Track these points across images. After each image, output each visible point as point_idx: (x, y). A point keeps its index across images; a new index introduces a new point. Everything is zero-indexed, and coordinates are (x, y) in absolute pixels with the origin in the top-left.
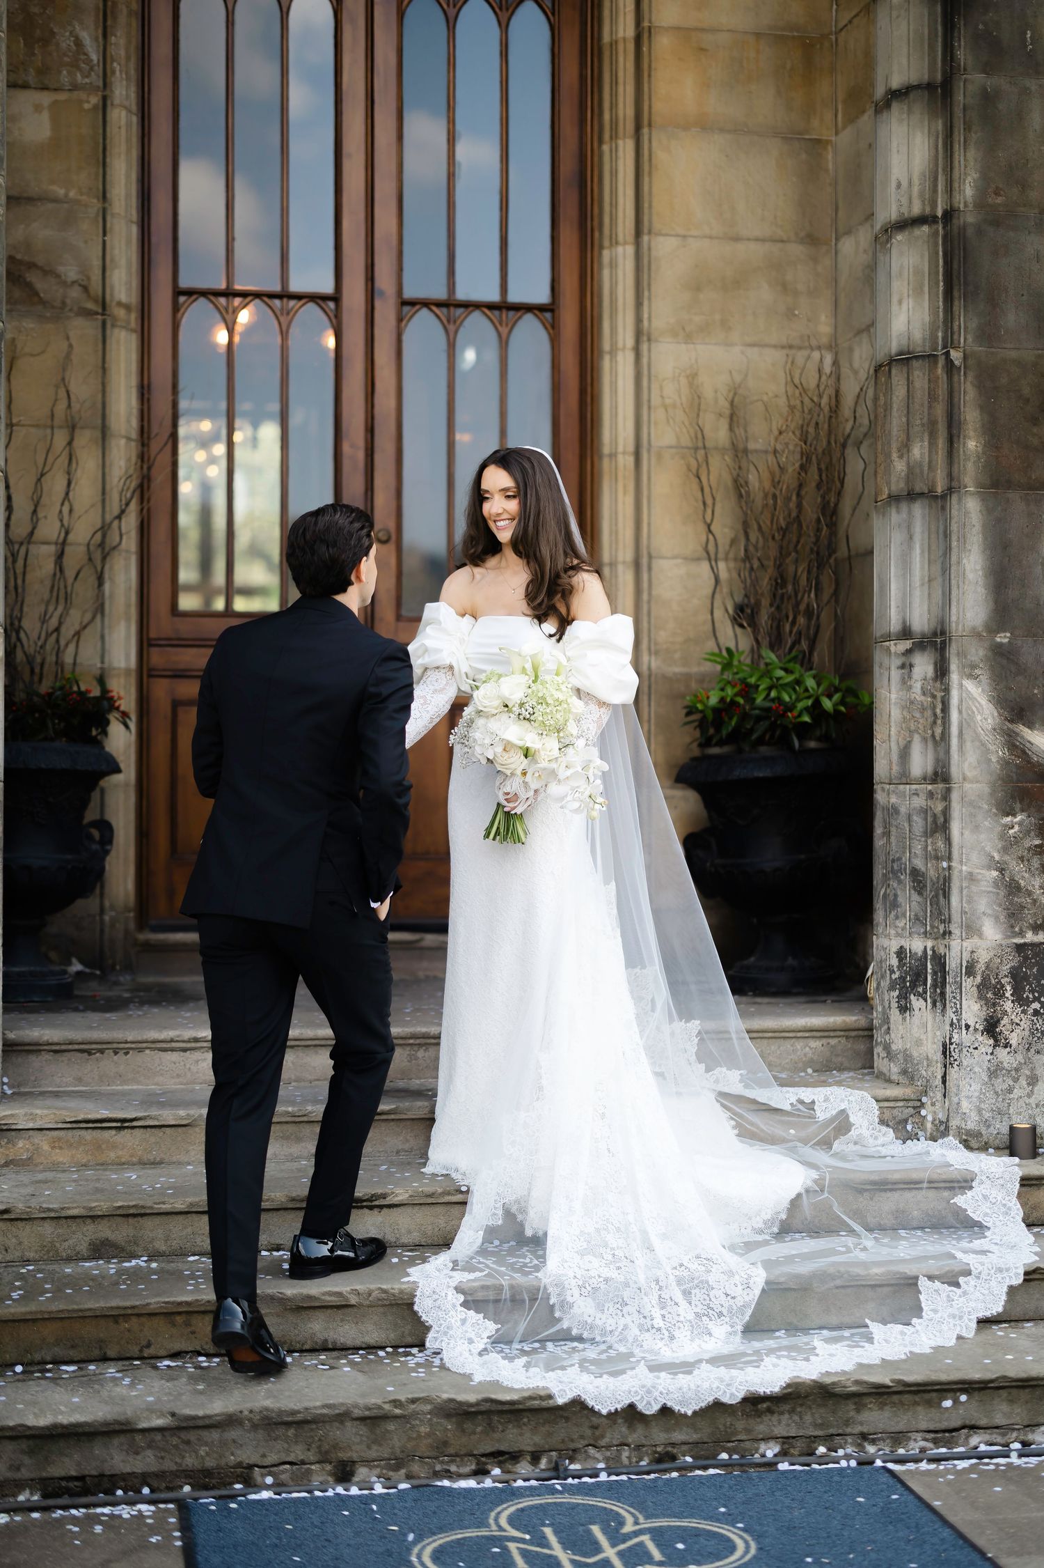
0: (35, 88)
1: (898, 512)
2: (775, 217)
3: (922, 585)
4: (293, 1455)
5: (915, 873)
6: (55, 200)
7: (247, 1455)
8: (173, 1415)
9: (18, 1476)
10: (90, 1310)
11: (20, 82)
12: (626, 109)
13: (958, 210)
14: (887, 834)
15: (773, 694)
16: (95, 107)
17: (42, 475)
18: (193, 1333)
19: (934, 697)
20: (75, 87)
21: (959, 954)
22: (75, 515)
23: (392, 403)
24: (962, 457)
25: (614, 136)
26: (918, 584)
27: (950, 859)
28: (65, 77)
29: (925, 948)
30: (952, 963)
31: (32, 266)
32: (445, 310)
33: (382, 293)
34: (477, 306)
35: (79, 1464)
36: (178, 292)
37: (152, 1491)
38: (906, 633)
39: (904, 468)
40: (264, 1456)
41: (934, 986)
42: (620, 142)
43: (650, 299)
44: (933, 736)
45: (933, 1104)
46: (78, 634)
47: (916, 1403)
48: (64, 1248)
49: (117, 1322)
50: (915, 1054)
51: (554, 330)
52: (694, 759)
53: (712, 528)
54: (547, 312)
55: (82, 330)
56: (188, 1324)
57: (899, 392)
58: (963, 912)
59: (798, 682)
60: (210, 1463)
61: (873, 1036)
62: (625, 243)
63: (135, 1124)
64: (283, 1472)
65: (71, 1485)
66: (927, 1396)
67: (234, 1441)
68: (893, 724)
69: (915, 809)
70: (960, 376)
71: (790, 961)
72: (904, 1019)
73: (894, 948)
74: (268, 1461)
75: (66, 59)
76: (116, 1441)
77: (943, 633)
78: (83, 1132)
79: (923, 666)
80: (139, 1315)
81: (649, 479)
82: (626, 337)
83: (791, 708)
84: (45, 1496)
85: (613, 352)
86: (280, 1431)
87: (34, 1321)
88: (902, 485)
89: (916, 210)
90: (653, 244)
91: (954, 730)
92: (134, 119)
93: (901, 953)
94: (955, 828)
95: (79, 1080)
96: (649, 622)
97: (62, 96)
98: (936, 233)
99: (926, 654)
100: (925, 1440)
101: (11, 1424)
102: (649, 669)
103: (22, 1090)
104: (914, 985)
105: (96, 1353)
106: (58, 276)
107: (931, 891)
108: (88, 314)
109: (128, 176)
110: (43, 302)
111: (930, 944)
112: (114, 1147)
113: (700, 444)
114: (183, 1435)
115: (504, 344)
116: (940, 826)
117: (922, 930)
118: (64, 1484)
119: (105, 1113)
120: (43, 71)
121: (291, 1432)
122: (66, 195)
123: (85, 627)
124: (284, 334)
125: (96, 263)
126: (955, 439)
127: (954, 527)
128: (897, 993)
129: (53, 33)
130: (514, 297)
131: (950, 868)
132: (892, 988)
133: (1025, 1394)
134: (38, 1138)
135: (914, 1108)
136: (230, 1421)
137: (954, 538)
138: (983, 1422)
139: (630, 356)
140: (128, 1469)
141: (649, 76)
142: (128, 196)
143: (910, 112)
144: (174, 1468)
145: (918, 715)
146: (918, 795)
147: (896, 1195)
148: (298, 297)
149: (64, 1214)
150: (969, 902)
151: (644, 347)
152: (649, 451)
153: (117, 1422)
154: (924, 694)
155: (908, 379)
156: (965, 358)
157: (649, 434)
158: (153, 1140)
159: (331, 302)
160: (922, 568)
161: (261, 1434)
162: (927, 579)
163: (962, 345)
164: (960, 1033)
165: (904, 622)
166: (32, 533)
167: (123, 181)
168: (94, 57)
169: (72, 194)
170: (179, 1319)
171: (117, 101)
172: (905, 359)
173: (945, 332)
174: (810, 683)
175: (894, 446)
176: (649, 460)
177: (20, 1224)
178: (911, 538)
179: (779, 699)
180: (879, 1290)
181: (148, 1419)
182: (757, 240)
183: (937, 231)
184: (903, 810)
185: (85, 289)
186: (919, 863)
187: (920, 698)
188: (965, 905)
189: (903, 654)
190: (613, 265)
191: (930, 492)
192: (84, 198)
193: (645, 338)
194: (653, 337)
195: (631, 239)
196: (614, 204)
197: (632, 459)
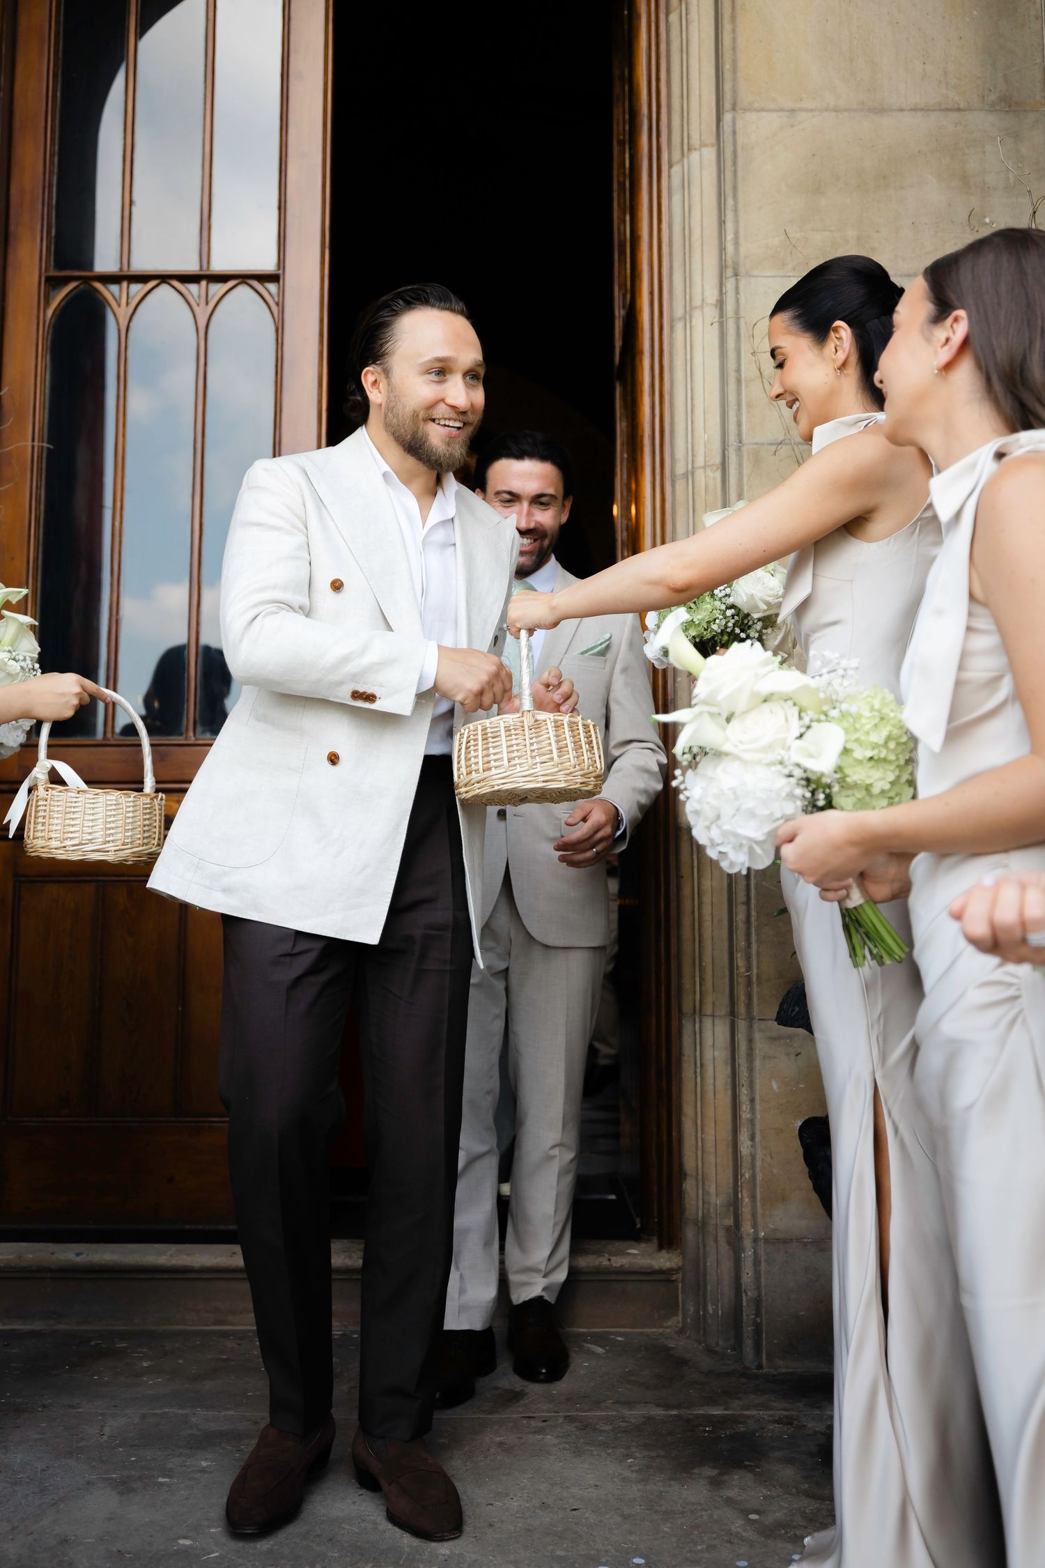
2: (946, 73)
36: (49, 279)
43: (736, 210)
82: (705, 286)
90: (739, 125)
124: (202, 334)
139: (712, 314)
148: (224, 278)
151: (729, 288)
152: (739, 449)
157: (739, 424)
159: (268, 283)
176: (740, 465)
182: (914, 109)
193: (729, 272)
194: (742, 270)
195: (713, 139)
196: (686, 95)
197: (718, 474)
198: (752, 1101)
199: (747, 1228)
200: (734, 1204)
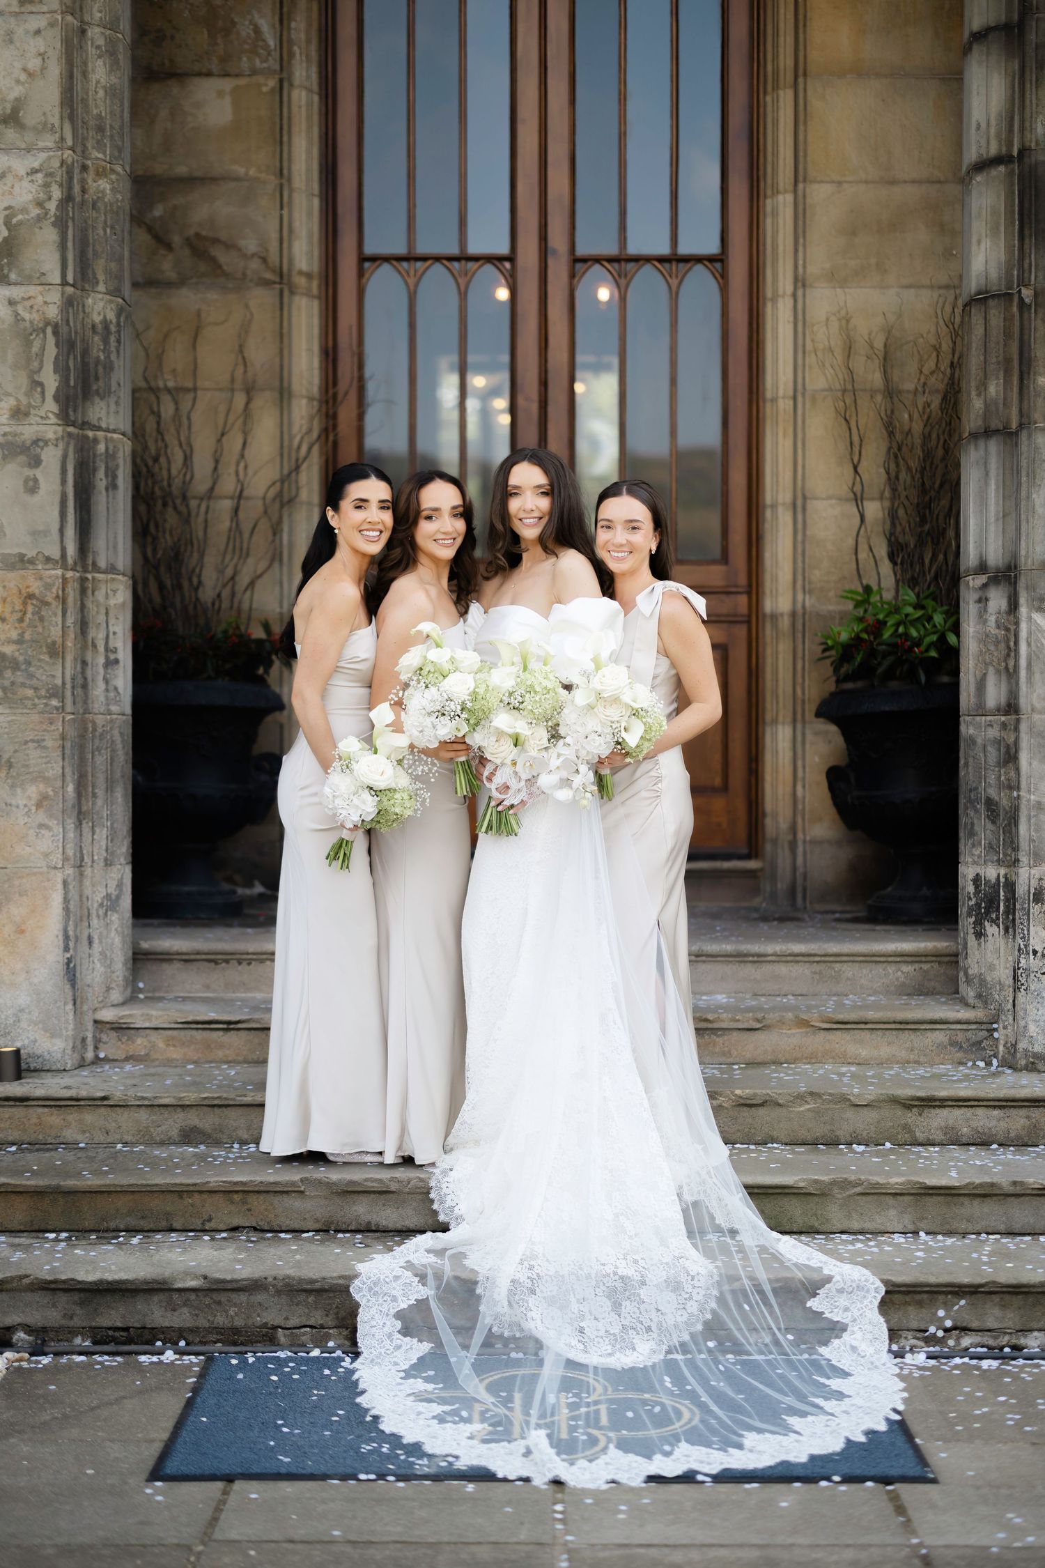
0: (219, 76)
1: (976, 449)
2: (933, 158)
3: (997, 520)
4: (313, 1319)
5: (989, 802)
6: (237, 179)
7: (272, 1317)
8: (205, 1278)
9: (71, 1324)
10: (157, 1185)
11: (204, 70)
12: (786, 60)
13: (1030, 149)
14: (966, 764)
15: (901, 630)
16: (273, 90)
17: (223, 435)
18: (249, 1210)
19: (1007, 630)
20: (254, 72)
21: (1027, 881)
22: (250, 472)
23: (564, 357)
24: (1032, 393)
25: (776, 87)
26: (993, 519)
27: (1018, 789)
28: (245, 63)
29: (999, 875)
30: (1021, 890)
31: (216, 241)
32: (616, 265)
33: (555, 252)
34: (648, 259)
35: (124, 1317)
36: (363, 259)
37: (187, 1344)
38: (982, 568)
39: (982, 406)
40: (287, 1319)
41: (1007, 912)
42: (781, 93)
43: (804, 246)
44: (1007, 668)
45: (1005, 1028)
46: (252, 584)
47: (906, 1303)
48: (158, 1133)
49: (181, 1198)
50: (989, 979)
51: (723, 279)
52: (832, 694)
53: (859, 470)
54: (717, 262)
55: (261, 299)
56: (244, 1202)
57: (978, 331)
58: (1031, 840)
59: (930, 619)
60: (239, 1322)
61: (957, 962)
62: (786, 191)
63: (240, 1026)
64: (304, 1334)
65: (117, 1334)
66: (918, 1297)
67: (260, 1304)
68: (971, 657)
69: (989, 740)
70: (1030, 313)
71: (925, 891)
72: (979, 944)
73: (971, 876)
74: (290, 1324)
75: (246, 47)
76: (156, 1298)
77: (1015, 567)
78: (194, 1032)
79: (997, 600)
80: (200, 1192)
81: (804, 422)
82: (786, 284)
83: (918, 643)
84: (95, 1343)
85: (774, 300)
86: (302, 1297)
87: (109, 1192)
88: (980, 422)
89: (993, 150)
90: (808, 190)
91: (1023, 662)
92: (316, 98)
93: (977, 880)
94: (1024, 758)
95: (207, 987)
96: (804, 562)
97: (242, 82)
98: (1011, 173)
99: (1000, 588)
100: (915, 1338)
101: (63, 1277)
102: (804, 607)
103: (157, 995)
104: (988, 912)
105: (164, 1224)
106: (239, 250)
107: (1004, 820)
108: (267, 283)
109: (309, 151)
110: (226, 275)
111: (1002, 871)
112: (222, 1046)
113: (849, 387)
114: (215, 1296)
115: (674, 297)
116: (1010, 757)
117: (996, 858)
118: (111, 1333)
119: (213, 1016)
120: (223, 60)
121: (311, 1299)
122: (246, 174)
123: (260, 576)
124: (463, 296)
125: (274, 236)
126: (1025, 376)
127: (1024, 463)
128: (973, 919)
129: (234, 23)
130: (683, 250)
131: (1019, 796)
132: (969, 915)
133: (1017, 1301)
134: (154, 1036)
135: (988, 1030)
136: (255, 1286)
137: (1024, 473)
138: (975, 1325)
139: (789, 302)
140: (167, 1324)
141: (805, 26)
142: (308, 170)
143: (988, 54)
144: (207, 1325)
145: (992, 648)
146: (991, 726)
147: (945, 1112)
148: (475, 259)
149: (157, 1102)
150: (1037, 831)
151: (800, 293)
152: (803, 395)
153: (154, 1281)
154: (998, 627)
155: (985, 318)
156: (1036, 295)
157: (804, 378)
158: (256, 1041)
159: (505, 262)
160: (997, 504)
161: (284, 1299)
162: (1001, 514)
163: (1032, 283)
164: (1027, 959)
165: (981, 557)
166: (212, 489)
167: (304, 157)
168: (271, 43)
169: (252, 172)
170: (236, 1197)
171: (297, 82)
172: (982, 299)
173: (1018, 271)
174: (938, 619)
175: (973, 384)
176: (804, 404)
177: (119, 1110)
178: (987, 474)
179: (906, 635)
180: (900, 1198)
181: (183, 1280)
182: (914, 182)
183: (1013, 170)
184: (979, 741)
185: (264, 260)
186: (992, 793)
187: (994, 631)
188: (1033, 833)
189: (980, 588)
190: (775, 214)
191: (1004, 428)
192: (263, 175)
193: (800, 284)
194: (808, 283)
195: (791, 188)
196: (776, 154)
197: (791, 403)
198: (804, 767)
199: (800, 836)
200: (793, 829)
